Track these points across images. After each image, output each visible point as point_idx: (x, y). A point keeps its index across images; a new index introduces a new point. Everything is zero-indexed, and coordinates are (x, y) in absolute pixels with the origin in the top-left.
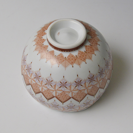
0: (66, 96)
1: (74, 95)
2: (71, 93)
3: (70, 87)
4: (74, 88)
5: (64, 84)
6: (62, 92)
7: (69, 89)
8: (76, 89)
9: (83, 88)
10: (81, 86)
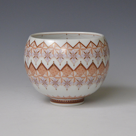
8: (57, 79)
9: (52, 78)
10: (53, 80)
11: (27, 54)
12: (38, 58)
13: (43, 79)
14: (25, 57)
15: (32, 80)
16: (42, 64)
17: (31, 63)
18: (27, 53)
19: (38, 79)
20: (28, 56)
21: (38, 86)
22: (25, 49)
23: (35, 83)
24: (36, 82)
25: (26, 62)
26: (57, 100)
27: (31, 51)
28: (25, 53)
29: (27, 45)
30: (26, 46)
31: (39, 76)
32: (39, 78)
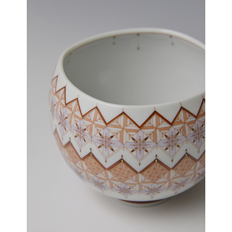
0: (150, 176)
1: (134, 177)
2: (140, 181)
3: (141, 190)
4: (134, 187)
5: (152, 192)
6: (157, 181)
7: (143, 187)
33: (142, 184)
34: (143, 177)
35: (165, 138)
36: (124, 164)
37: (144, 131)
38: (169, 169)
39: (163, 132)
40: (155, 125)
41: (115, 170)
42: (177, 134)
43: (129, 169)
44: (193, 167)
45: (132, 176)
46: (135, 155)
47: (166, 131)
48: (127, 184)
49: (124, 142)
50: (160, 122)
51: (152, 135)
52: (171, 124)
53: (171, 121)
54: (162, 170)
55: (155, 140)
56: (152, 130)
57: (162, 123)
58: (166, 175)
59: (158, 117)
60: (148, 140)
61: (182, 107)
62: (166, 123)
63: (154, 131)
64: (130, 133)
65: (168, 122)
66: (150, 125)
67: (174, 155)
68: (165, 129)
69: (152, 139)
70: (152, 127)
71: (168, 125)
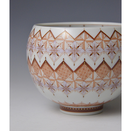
0: (81, 75)
1: (71, 75)
2: (75, 79)
3: (76, 87)
4: (72, 84)
5: (83, 90)
6: (86, 80)
7: (77, 84)
8: (69, 83)
9: (61, 82)
10: (62, 84)
11: (30, 47)
12: (42, 53)
13: (49, 81)
14: (28, 52)
15: (35, 80)
16: (46, 62)
17: (35, 60)
18: (30, 45)
19: (42, 80)
20: (31, 50)
21: (43, 89)
22: (28, 41)
23: (38, 85)
24: (40, 84)
25: (28, 58)
26: (69, 108)
27: (35, 43)
28: (28, 47)
29: (30, 36)
30: (30, 38)
31: (44, 77)
32: (44, 80)
33: (76, 82)
34: (77, 75)
35: (90, 47)
36: (65, 65)
37: (77, 41)
38: (93, 71)
39: (89, 43)
40: (84, 39)
41: (59, 71)
42: (98, 46)
43: (68, 69)
44: (109, 73)
45: (70, 75)
46: (71, 58)
47: (91, 43)
48: (67, 82)
49: (65, 49)
50: (87, 37)
51: (82, 44)
52: (94, 39)
53: (94, 37)
54: (88, 71)
55: (84, 48)
56: (82, 41)
57: (88, 38)
58: (91, 75)
59: (86, 34)
60: (80, 47)
61: (101, 31)
62: (91, 38)
63: (83, 42)
64: (69, 43)
65: (92, 38)
66: (81, 38)
67: (96, 60)
68: (90, 41)
69: (82, 47)
70: (82, 40)
71: (92, 40)
